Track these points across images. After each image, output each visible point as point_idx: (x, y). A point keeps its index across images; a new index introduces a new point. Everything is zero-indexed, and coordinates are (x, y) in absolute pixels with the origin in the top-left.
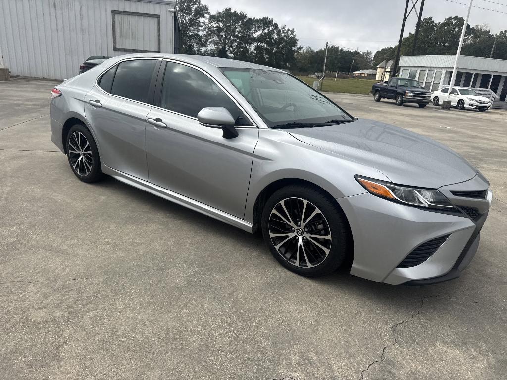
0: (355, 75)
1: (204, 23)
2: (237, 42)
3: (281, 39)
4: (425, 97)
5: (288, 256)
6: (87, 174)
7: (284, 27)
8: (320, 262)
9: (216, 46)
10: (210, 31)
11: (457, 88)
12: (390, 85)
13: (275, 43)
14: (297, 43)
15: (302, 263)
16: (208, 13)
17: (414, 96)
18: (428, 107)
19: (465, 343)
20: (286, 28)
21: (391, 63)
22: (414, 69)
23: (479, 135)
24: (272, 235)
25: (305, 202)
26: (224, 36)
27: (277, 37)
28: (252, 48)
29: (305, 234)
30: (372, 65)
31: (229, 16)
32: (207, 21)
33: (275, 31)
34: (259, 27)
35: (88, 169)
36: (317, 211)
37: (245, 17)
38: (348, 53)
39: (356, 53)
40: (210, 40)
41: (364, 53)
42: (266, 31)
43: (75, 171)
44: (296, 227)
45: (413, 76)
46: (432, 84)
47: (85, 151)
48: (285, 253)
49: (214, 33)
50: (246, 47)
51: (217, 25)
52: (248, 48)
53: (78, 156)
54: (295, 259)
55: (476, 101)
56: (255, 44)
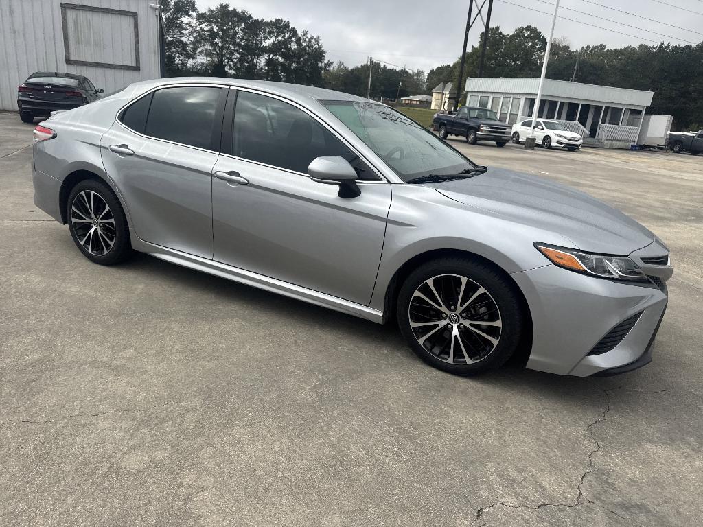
0: (404, 102)
1: (189, 24)
2: (239, 53)
3: (302, 51)
4: (504, 133)
5: (437, 350)
6: (106, 252)
7: (305, 33)
8: (484, 356)
9: (209, 59)
10: (199, 36)
11: (541, 121)
12: (459, 117)
13: (294, 56)
14: (324, 56)
15: (458, 358)
16: (195, 10)
17: (491, 132)
18: (508, 146)
19: (673, 441)
20: (309, 36)
21: (449, 86)
22: (486, 95)
23: (582, 182)
24: (413, 325)
25: (464, 280)
26: (220, 44)
27: (295, 47)
28: (262, 62)
29: (462, 321)
30: (425, 88)
31: (225, 15)
32: (194, 22)
33: (293, 39)
34: (270, 33)
35: (108, 246)
36: (482, 290)
37: (250, 17)
38: (393, 72)
39: (404, 72)
40: (200, 49)
41: (414, 73)
42: (280, 38)
43: (83, 250)
44: (449, 313)
45: (483, 104)
46: (509, 115)
47: (101, 219)
48: (432, 348)
49: (205, 40)
50: (253, 60)
51: (209, 27)
52: (255, 61)
53: (89, 226)
54: (448, 354)
55: (565, 137)
56: (266, 56)
